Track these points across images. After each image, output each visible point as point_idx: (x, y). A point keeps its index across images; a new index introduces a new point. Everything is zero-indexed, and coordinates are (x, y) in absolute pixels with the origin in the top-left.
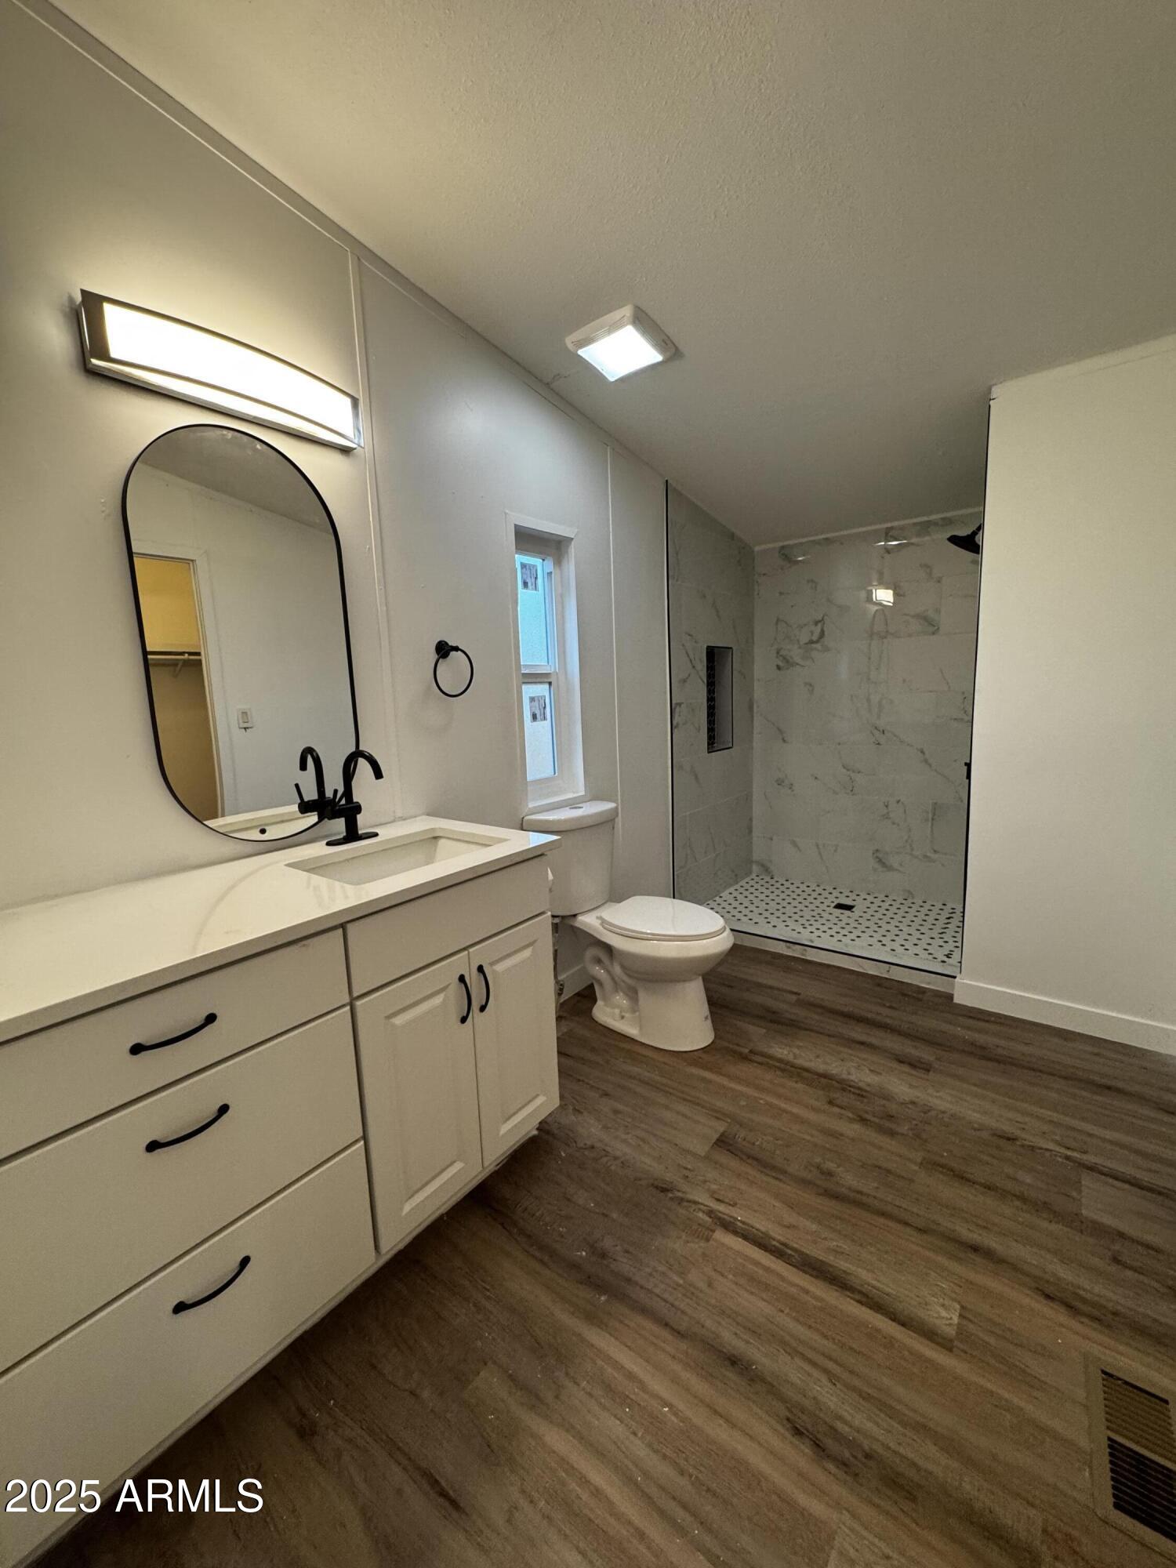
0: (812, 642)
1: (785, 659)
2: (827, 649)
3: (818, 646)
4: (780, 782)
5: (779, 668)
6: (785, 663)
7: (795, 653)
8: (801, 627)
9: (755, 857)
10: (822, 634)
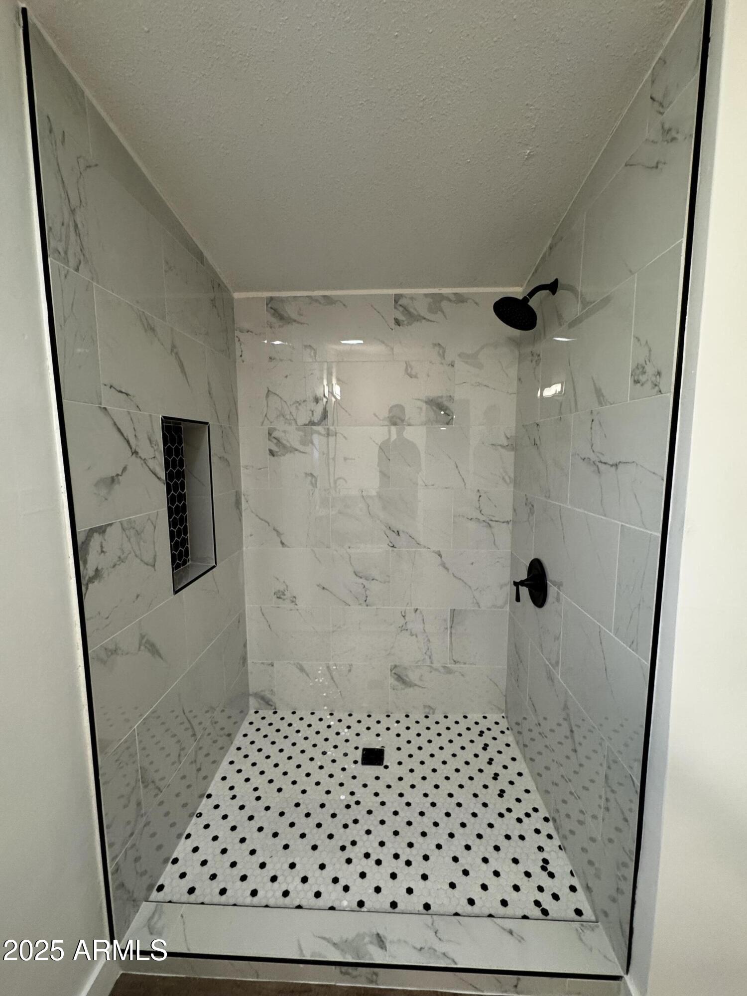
0: (312, 423)
1: (280, 443)
2: (331, 433)
3: (320, 428)
4: (280, 595)
5: (272, 453)
6: (279, 448)
7: (292, 437)
8: (298, 405)
9: (253, 687)
10: (325, 415)
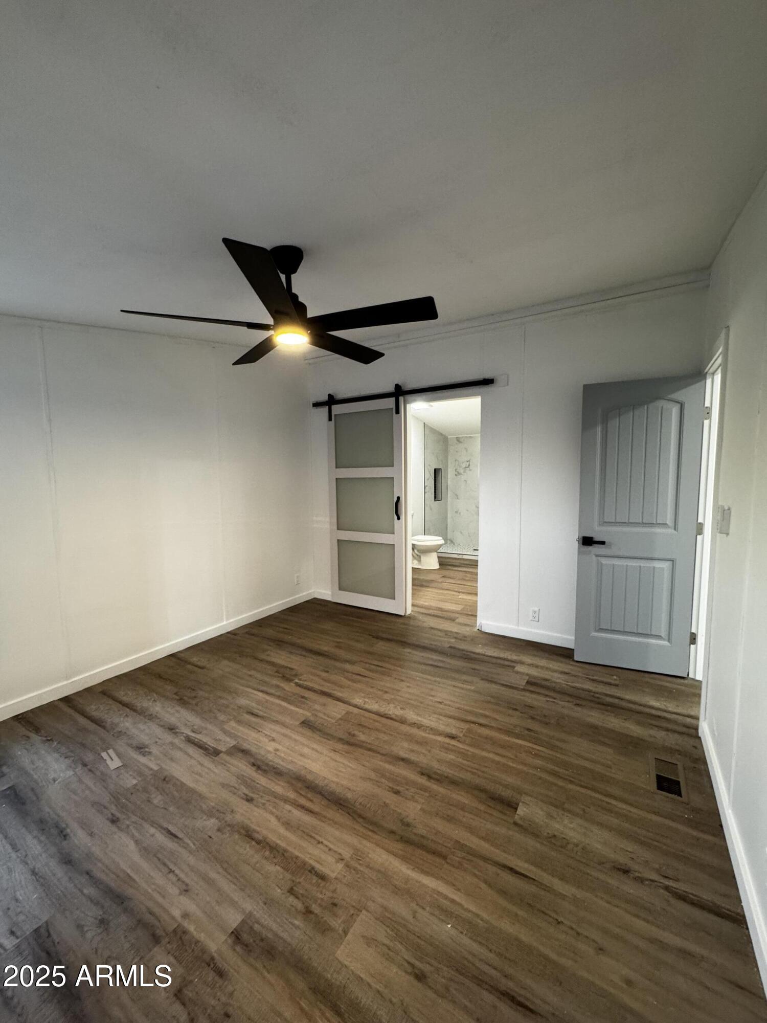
0: (466, 467)
1: (458, 473)
2: (470, 470)
3: (468, 469)
4: (456, 512)
5: (456, 475)
6: (458, 474)
7: (462, 471)
8: (463, 463)
9: (449, 537)
10: (469, 465)
